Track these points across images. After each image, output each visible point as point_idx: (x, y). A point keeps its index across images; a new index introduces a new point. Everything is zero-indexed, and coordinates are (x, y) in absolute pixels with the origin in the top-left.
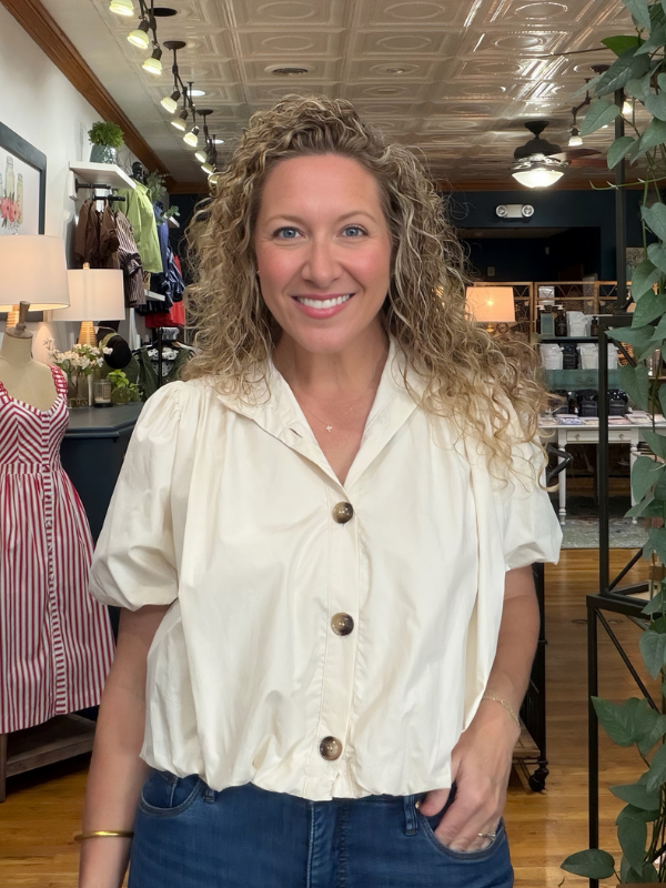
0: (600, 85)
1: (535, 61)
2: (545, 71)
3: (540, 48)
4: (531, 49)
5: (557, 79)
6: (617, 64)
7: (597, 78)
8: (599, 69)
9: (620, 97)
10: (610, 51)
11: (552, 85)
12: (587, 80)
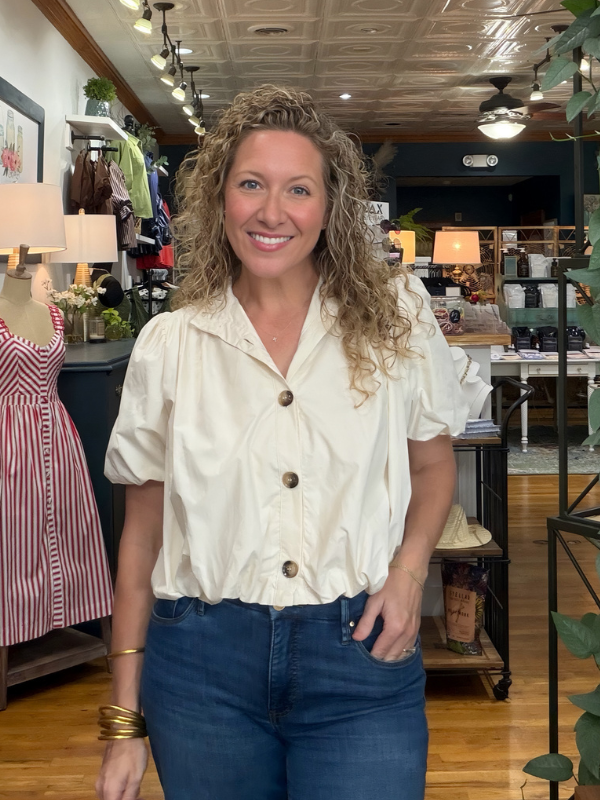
0: (560, 43)
1: (499, 22)
2: (509, 30)
3: (504, 9)
4: (496, 10)
5: (520, 38)
6: (576, 24)
7: (557, 37)
8: (559, 28)
9: (578, 55)
10: (568, 12)
11: (515, 44)
12: (548, 39)
